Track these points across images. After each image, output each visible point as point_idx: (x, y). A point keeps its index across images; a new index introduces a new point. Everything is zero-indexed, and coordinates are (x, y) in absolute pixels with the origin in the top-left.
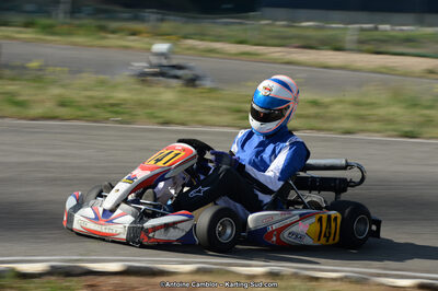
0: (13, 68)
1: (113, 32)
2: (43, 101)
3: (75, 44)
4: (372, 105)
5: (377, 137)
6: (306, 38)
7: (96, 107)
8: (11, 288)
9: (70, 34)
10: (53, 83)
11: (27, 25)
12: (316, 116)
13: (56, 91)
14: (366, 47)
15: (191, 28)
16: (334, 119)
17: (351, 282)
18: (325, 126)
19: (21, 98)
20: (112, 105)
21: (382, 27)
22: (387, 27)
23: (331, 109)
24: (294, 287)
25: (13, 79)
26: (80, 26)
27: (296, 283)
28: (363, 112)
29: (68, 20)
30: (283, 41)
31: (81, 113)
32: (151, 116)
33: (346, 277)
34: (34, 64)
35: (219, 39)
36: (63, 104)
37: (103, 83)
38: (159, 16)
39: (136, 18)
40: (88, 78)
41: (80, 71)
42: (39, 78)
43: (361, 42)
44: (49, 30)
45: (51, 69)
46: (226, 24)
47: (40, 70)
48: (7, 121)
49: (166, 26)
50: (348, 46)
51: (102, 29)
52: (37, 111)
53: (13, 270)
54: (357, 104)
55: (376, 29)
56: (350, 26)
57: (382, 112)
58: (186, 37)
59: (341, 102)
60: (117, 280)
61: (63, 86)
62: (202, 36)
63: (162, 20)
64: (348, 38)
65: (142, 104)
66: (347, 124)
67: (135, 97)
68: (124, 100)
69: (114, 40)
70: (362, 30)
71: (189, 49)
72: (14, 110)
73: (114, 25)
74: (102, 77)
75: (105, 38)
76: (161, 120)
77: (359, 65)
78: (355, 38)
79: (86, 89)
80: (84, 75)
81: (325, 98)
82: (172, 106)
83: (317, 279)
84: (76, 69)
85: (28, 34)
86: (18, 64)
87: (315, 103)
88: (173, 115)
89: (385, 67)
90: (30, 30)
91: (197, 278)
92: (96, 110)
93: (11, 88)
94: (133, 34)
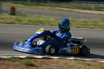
0: (19, 13)
1: (40, 5)
2: (25, 20)
3: (32, 8)
4: (98, 22)
5: (99, 29)
6: (83, 7)
7: (37, 22)
8: (18, 61)
9: (31, 6)
10: (27, 16)
11: (22, 4)
12: (85, 25)
13: (28, 18)
14: (97, 9)
15: (58, 5)
16: (89, 25)
17: (93, 61)
18: (87, 27)
19: (20, 20)
20: (40, 21)
21: (100, 5)
22: (101, 5)
23: (89, 23)
24: (80, 62)
26: (33, 4)
27: (80, 61)
28: (95, 24)
29: (31, 3)
30: (78, 8)
32: (49, 24)
33: (92, 60)
34: (23, 12)
35: (63, 7)
36: (29, 21)
37: (38, 17)
38: (51, 2)
39: (46, 2)
40: (35, 15)
42: (24, 15)
43: (95, 8)
44: (27, 5)
45: (27, 13)
46: (65, 4)
47: (25, 14)
49: (52, 4)
50: (92, 9)
51: (38, 5)
52: (24, 22)
53: (18, 57)
54: (94, 22)
55: (99, 5)
56: (93, 5)
57: (100, 24)
58: (56, 7)
59: (91, 21)
60: (41, 60)
61: (30, 17)
62: (60, 7)
63: (51, 3)
64: (92, 7)
65: (46, 21)
66: (92, 26)
67: (45, 20)
68: (43, 20)
69: (41, 7)
70: (96, 5)
71: (57, 9)
72: (19, 22)
73: (41, 4)
74: (38, 15)
75: (38, 7)
76: (51, 25)
77: (95, 13)
78: (94, 7)
79: (34, 18)
81: (87, 21)
82: (53, 22)
83: (85, 61)
84: (32, 13)
85: (22, 6)
86: (20, 12)
87: (85, 22)
88: (54, 24)
89: (101, 14)
91: (59, 60)
92: (36, 23)
93: (18, 17)
94: (45, 6)
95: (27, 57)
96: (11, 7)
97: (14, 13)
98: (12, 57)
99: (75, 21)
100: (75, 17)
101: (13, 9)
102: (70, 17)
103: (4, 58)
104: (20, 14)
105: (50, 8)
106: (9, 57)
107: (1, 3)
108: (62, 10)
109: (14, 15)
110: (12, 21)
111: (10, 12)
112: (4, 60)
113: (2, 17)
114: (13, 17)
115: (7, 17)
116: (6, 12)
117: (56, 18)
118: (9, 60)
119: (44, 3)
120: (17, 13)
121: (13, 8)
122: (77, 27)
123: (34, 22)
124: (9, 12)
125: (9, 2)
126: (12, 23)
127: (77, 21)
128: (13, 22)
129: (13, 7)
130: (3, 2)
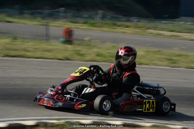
0: (79, 40)
1: (119, 26)
2: (90, 54)
3: (104, 31)
9: (101, 27)
10: (95, 46)
11: (85, 23)
13: (96, 50)
15: (151, 24)
19: (82, 53)
25: (79, 45)
26: (106, 24)
29: (101, 21)
30: (189, 31)
31: (106, 59)
34: (87, 39)
35: (162, 29)
36: (98, 55)
37: (114, 47)
38: (136, 20)
39: (128, 21)
40: (109, 45)
41: (105, 42)
42: (89, 45)
44: (93, 25)
45: (94, 41)
46: (165, 23)
47: (90, 41)
48: (76, 61)
49: (141, 24)
51: (115, 25)
52: (88, 58)
53: (79, 122)
58: (149, 29)
61: (99, 48)
62: (155, 28)
63: (139, 21)
69: (119, 30)
71: (150, 33)
72: (79, 57)
73: (119, 23)
74: (114, 44)
75: (115, 29)
79: (107, 50)
80: (107, 43)
82: (143, 57)
84: (104, 41)
85: (85, 27)
86: (81, 38)
88: (143, 61)
90: (86, 25)
92: (111, 58)
93: (78, 48)
94: (127, 27)
95: (94, 122)
96: (65, 30)
97: (70, 41)
98: (67, 122)
99: (185, 55)
100: (184, 48)
101: (69, 34)
102: (175, 48)
103: (53, 123)
104: (82, 42)
105: (137, 30)
106: (62, 122)
107: (48, 21)
108: (159, 34)
109: (71, 44)
110: (67, 55)
111: (63, 38)
112: (53, 126)
113: (50, 47)
114: (69, 47)
115: (58, 47)
116: (56, 38)
117: (148, 50)
118: (62, 127)
119: (125, 21)
120: (76, 40)
121: (68, 32)
122: (188, 68)
123: (106, 58)
124: (61, 38)
125: (62, 20)
126: (68, 59)
127: (188, 56)
128: (69, 57)
129: (68, 29)
130: (51, 20)
